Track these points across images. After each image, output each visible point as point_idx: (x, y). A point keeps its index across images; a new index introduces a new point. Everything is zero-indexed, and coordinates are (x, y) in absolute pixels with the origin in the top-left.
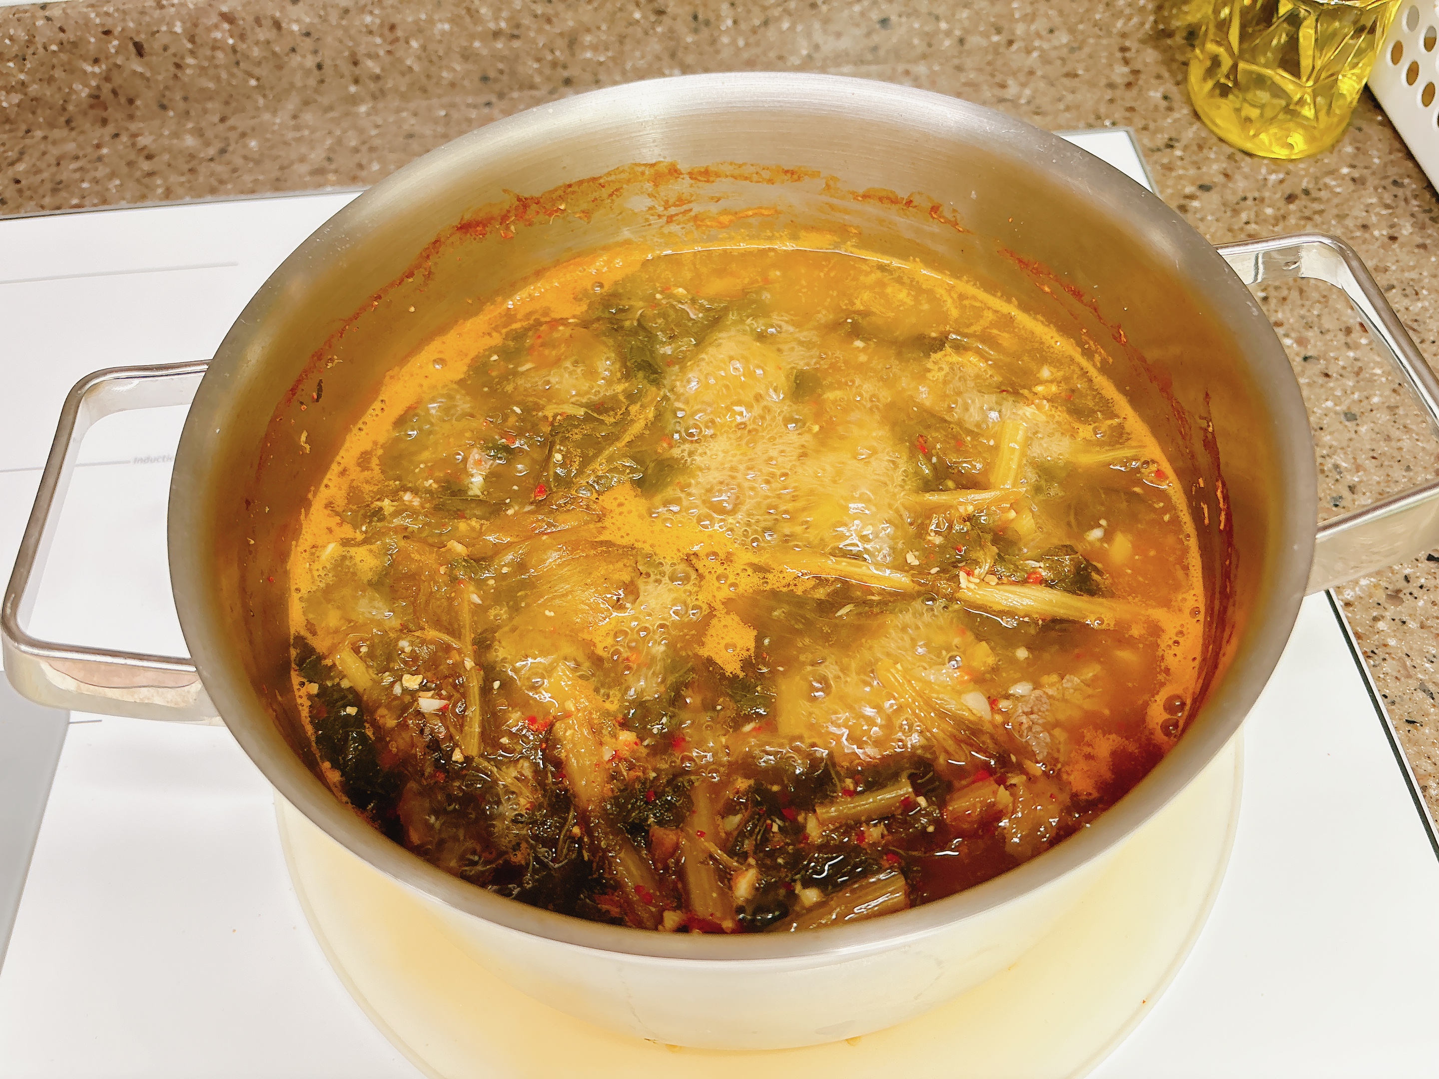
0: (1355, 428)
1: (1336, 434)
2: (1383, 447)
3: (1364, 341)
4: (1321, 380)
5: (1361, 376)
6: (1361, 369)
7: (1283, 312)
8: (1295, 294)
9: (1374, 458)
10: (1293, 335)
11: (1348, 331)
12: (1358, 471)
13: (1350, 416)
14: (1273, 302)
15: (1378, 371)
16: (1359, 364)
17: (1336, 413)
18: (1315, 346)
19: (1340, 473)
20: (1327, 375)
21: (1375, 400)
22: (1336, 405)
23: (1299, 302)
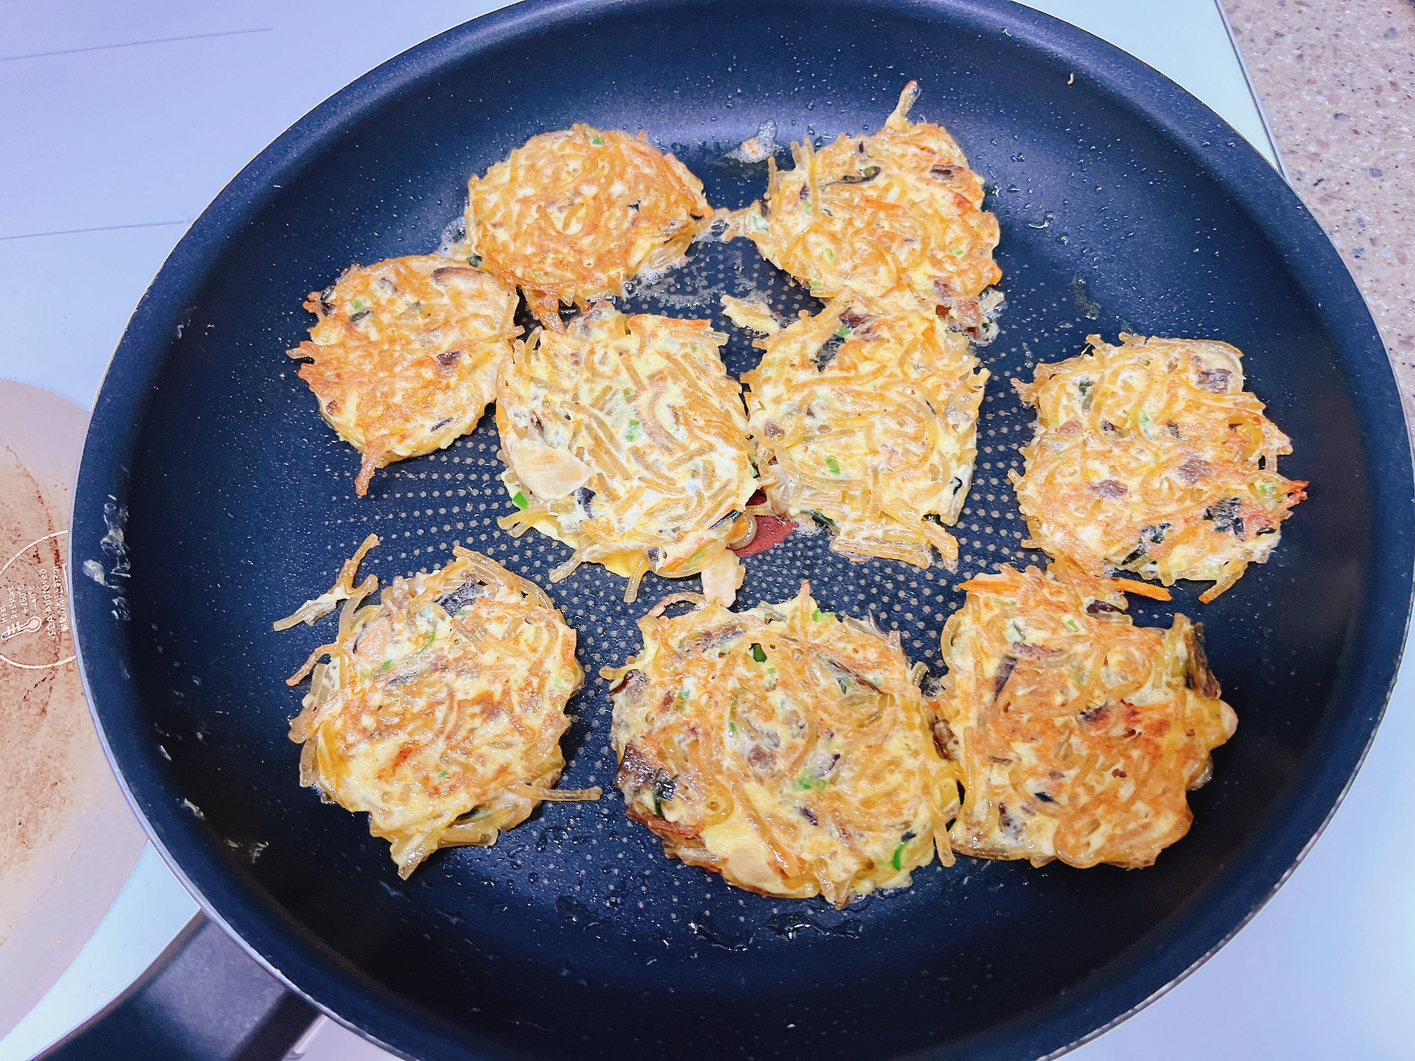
0: (1380, 184)
1: (1361, 189)
2: (1405, 201)
3: (1393, 100)
4: (1350, 137)
5: (1389, 133)
6: (1389, 126)
7: (1318, 70)
8: (1329, 52)
9: (1396, 212)
10: (1325, 92)
11: (1379, 89)
12: (1380, 224)
13: (1376, 172)
14: (1307, 60)
15: (1406, 129)
16: (1387, 122)
17: (1363, 169)
18: (1346, 104)
19: (1363, 226)
20: (1356, 132)
21: (1401, 157)
22: (1363, 161)
23: (1333, 61)
